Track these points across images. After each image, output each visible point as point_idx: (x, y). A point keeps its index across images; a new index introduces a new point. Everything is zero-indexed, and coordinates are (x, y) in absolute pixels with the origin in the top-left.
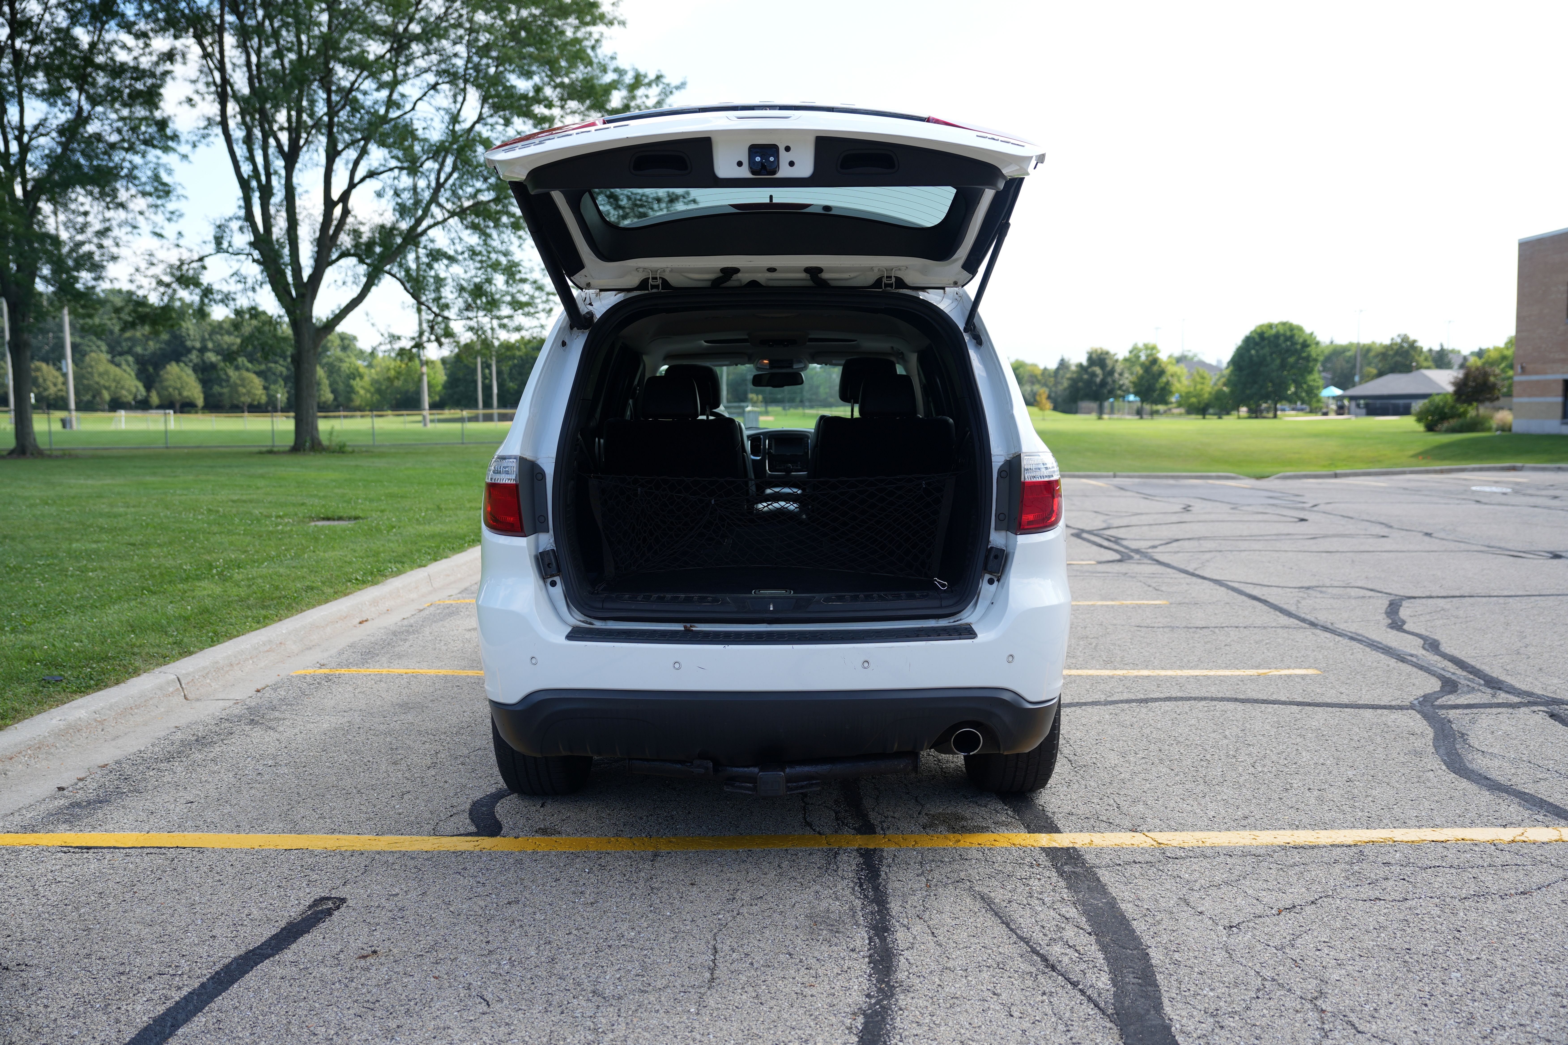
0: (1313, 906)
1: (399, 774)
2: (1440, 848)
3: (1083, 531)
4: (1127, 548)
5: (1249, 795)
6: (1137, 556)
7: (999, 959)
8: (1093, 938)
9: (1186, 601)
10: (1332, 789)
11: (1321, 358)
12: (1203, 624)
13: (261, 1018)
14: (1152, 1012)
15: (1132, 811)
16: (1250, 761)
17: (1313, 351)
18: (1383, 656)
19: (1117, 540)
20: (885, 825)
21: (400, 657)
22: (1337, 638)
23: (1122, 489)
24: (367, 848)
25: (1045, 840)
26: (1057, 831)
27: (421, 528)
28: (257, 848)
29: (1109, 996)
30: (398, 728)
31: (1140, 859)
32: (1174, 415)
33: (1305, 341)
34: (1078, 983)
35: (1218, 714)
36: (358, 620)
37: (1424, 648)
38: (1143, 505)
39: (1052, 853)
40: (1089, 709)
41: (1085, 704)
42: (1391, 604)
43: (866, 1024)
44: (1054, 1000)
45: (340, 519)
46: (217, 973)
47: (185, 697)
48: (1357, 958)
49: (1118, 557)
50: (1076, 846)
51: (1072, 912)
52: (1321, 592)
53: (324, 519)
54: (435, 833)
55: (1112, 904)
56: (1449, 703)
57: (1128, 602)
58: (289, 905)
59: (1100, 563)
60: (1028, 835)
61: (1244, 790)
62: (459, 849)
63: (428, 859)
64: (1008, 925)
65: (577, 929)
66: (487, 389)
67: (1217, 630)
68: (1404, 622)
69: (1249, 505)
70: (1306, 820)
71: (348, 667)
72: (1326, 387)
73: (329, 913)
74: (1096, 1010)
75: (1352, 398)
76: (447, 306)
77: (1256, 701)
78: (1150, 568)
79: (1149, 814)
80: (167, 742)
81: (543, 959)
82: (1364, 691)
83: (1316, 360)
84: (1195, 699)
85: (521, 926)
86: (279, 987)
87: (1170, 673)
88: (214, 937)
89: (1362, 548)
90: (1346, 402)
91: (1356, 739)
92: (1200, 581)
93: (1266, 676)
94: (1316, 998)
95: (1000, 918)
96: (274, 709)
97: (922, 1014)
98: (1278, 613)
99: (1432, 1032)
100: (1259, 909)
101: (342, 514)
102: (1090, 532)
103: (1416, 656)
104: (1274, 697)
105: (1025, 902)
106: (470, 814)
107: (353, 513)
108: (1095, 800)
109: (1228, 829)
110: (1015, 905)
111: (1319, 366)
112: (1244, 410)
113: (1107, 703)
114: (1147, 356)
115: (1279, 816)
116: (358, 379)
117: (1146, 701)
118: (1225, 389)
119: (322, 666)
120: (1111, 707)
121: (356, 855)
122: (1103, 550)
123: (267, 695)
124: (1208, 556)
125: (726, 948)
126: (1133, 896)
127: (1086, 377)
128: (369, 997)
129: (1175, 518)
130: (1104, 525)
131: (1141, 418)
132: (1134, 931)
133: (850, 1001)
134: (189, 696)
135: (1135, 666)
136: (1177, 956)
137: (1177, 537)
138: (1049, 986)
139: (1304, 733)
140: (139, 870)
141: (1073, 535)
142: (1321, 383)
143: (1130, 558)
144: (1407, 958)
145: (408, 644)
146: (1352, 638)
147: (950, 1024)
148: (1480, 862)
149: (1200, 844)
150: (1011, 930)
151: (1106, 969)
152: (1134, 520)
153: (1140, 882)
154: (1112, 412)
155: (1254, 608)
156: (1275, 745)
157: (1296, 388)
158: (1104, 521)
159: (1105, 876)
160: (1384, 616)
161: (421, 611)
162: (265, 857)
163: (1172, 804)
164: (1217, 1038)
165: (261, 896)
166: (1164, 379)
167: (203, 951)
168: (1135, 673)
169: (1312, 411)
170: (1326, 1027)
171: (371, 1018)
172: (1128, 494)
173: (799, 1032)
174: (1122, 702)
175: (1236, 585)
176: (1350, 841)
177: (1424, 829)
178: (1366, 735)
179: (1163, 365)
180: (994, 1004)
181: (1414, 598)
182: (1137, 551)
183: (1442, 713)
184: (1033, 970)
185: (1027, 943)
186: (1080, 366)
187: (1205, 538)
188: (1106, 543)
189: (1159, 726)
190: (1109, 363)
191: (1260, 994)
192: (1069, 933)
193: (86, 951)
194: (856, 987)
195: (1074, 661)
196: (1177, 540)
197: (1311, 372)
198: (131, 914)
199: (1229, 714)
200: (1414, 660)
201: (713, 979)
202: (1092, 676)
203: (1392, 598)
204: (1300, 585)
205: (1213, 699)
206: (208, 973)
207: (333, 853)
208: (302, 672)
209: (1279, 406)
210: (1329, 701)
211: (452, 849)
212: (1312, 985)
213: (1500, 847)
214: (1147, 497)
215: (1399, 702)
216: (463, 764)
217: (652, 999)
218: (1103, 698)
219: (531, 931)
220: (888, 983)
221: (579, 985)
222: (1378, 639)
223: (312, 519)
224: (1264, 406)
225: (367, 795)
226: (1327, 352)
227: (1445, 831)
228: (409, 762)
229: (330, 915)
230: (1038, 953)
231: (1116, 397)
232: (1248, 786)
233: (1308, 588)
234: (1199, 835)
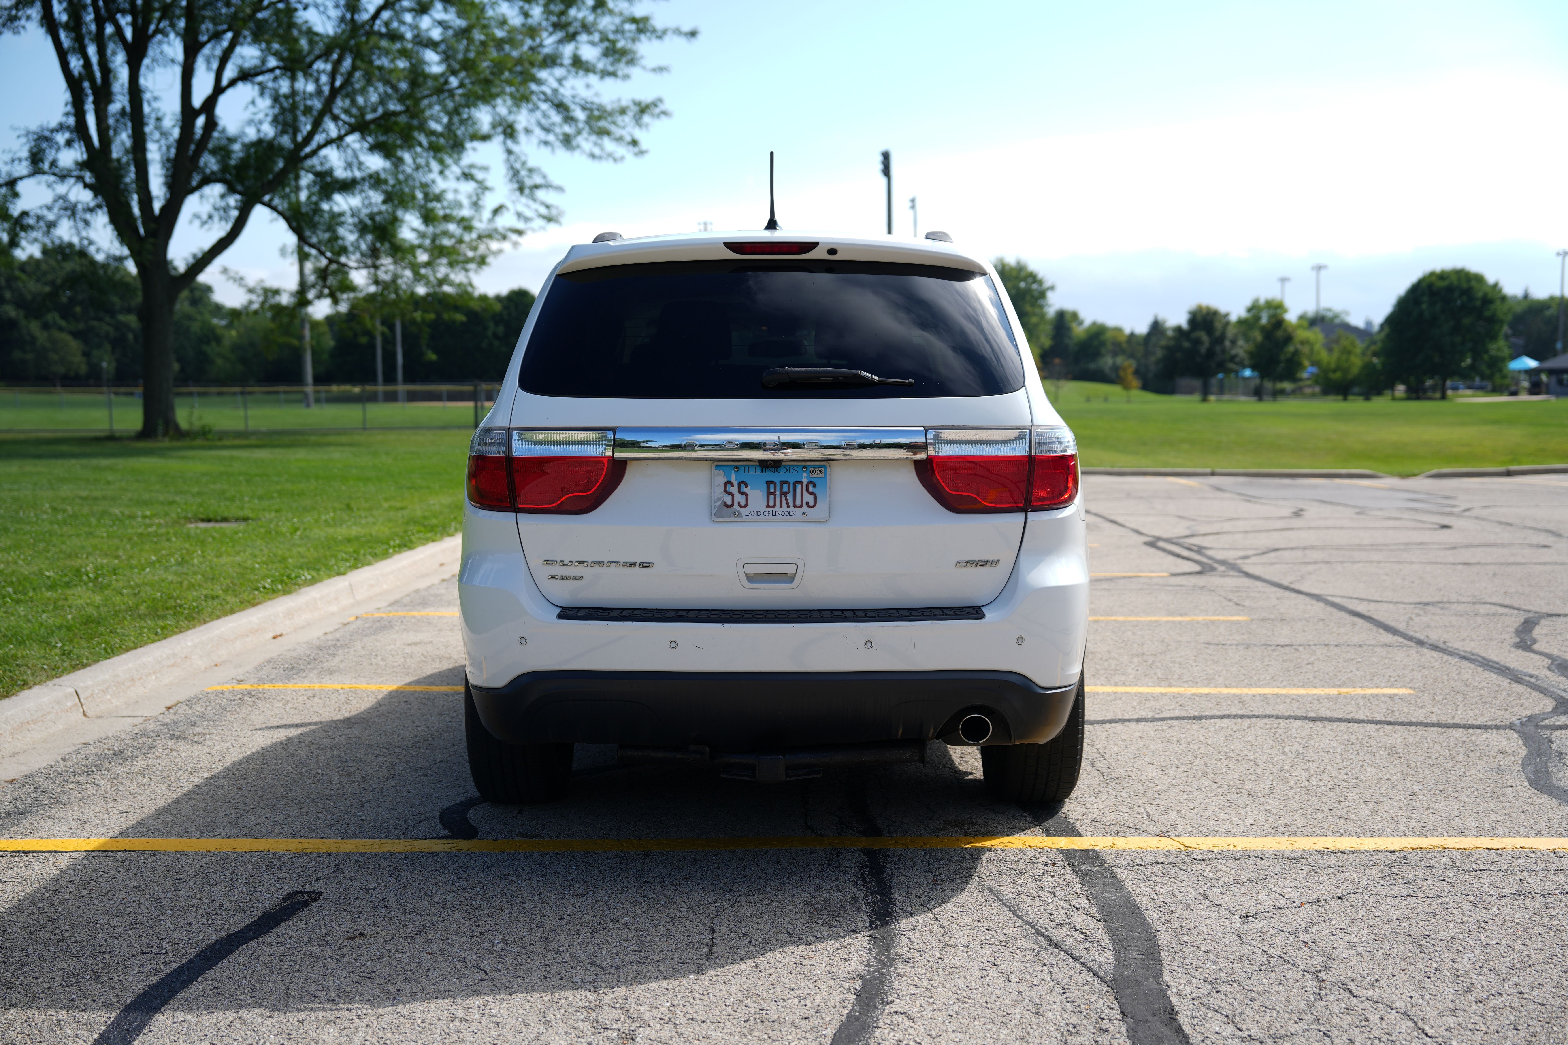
0: (1339, 901)
1: (355, 786)
2: (1493, 854)
3: (1159, 539)
4: (1210, 558)
5: (1295, 805)
6: (1222, 568)
7: (1003, 938)
8: (1101, 925)
9: (1272, 617)
10: (1391, 802)
11: (1509, 318)
12: (1287, 641)
13: (257, 985)
14: (1151, 980)
15: (1163, 819)
16: (1305, 775)
17: (1499, 309)
18: (1494, 676)
19: (1200, 550)
20: (892, 829)
21: (331, 672)
22: (1446, 657)
23: (1218, 489)
24: (334, 849)
25: (1063, 842)
26: (1078, 834)
27: (330, 531)
28: (213, 850)
29: (1111, 969)
30: (344, 742)
31: (1163, 860)
32: (1304, 396)
33: (1485, 295)
34: (1081, 957)
35: (1280, 731)
36: (271, 635)
37: (1549, 669)
38: (1242, 508)
39: (1069, 855)
40: (1133, 725)
41: (1129, 721)
42: (1526, 622)
43: (863, 987)
44: (1054, 970)
45: (225, 520)
46: (202, 951)
47: (84, 714)
48: (1371, 942)
49: (1197, 568)
50: (1096, 848)
51: (1084, 903)
52: (1442, 608)
53: (203, 520)
54: (405, 836)
55: (1127, 897)
56: (1558, 723)
57: (1200, 618)
58: (262, 898)
59: (1174, 575)
60: (1046, 838)
61: (1292, 802)
62: (433, 850)
63: (402, 859)
64: (1014, 913)
65: (569, 915)
66: (389, 358)
67: (1301, 649)
68: (1535, 641)
69: (1381, 509)
70: (1352, 827)
71: (271, 682)
72: (1515, 356)
73: (307, 904)
74: (1095, 978)
75: (1551, 372)
76: (344, 250)
77: (1329, 720)
78: (1234, 581)
79: (1181, 821)
80: (80, 756)
81: (537, 939)
82: (1459, 712)
83: (1502, 322)
84: (1257, 717)
85: (510, 913)
86: (270, 962)
87: (1234, 691)
88: (190, 924)
89: (1512, 560)
90: (1544, 377)
91: (1434, 756)
92: (1294, 595)
93: (1347, 696)
94: (1320, 971)
95: (1008, 907)
96: (194, 724)
97: (920, 979)
98: (1381, 631)
99: (1427, 997)
100: (1282, 902)
101: (226, 514)
102: (1168, 541)
103: (1537, 677)
104: (1351, 716)
105: (1035, 894)
106: (441, 820)
107: (241, 514)
108: (1124, 810)
109: (1264, 836)
110: (1024, 897)
111: (1506, 329)
112: (1400, 389)
113: (1154, 720)
114: (1271, 317)
115: (1324, 824)
116: (214, 344)
117: (1200, 718)
118: (1375, 360)
119: (240, 682)
120: (1159, 723)
121: (324, 856)
122: (1180, 561)
123: (181, 711)
124: (1311, 568)
125: (724, 930)
126: (1150, 891)
127: (1186, 344)
128: (363, 969)
129: (1280, 524)
130: (1187, 533)
131: (1261, 399)
132: (1145, 919)
133: (849, 969)
134: (89, 713)
135: (1195, 683)
136: (1185, 938)
137: (1277, 546)
138: (1051, 960)
139: (1375, 750)
140: (89, 871)
141: (1146, 543)
142: (1506, 352)
143: (1213, 569)
144: (1424, 942)
145: (337, 659)
146: (1463, 658)
147: (948, 986)
148: (1533, 867)
149: (1231, 848)
150: (1018, 916)
151: (1111, 947)
152: (1227, 527)
153: (1159, 879)
154: (1221, 391)
155: (1353, 625)
156: (1338, 761)
157: (1474, 360)
158: (1188, 528)
159: (1123, 874)
160: (1513, 635)
161: (345, 625)
162: (225, 860)
163: (1208, 813)
164: (1211, 999)
165: (229, 891)
166: (1291, 349)
167: (183, 935)
168: (1194, 690)
169: (1497, 390)
170: (1323, 992)
171: (370, 985)
172: (1226, 495)
173: (798, 992)
174: (1172, 719)
175: (1337, 600)
176: (1396, 847)
177: (1482, 838)
178: (1447, 753)
179: (1290, 330)
180: (993, 972)
181: (1558, 615)
182: (1223, 562)
183: (1544, 733)
184: (1036, 947)
185: (1033, 927)
186: (1178, 329)
187: (1313, 548)
188: (1185, 553)
189: (1210, 742)
190: (1218, 326)
191: (1263, 968)
192: (1078, 919)
193: (58, 937)
194: (855, 959)
195: (1123, 678)
196: (1276, 550)
197: (1493, 337)
198: (95, 907)
199: (1294, 731)
200: (1533, 680)
201: (711, 953)
202: (1142, 694)
203: (1531, 615)
204: (1417, 600)
205: (1278, 717)
206: (192, 953)
207: (298, 855)
208: (219, 688)
209: (1449, 383)
210: (1415, 720)
211: (427, 850)
212: (1318, 962)
213: (1560, 854)
214: (1249, 499)
215: (1497, 722)
216: (425, 775)
217: (650, 968)
218: (1150, 715)
219: (521, 917)
220: (888, 957)
221: (576, 958)
222: (1496, 659)
223: (189, 520)
224: (1429, 383)
225: (322, 804)
226: (1519, 309)
227: (1505, 840)
228: (364, 773)
229: (308, 906)
230: (1043, 935)
231: (1227, 371)
232: (1297, 797)
233: (1427, 604)
234: (1232, 840)
